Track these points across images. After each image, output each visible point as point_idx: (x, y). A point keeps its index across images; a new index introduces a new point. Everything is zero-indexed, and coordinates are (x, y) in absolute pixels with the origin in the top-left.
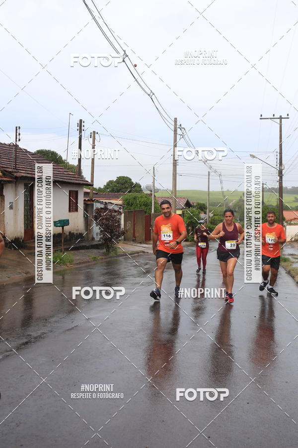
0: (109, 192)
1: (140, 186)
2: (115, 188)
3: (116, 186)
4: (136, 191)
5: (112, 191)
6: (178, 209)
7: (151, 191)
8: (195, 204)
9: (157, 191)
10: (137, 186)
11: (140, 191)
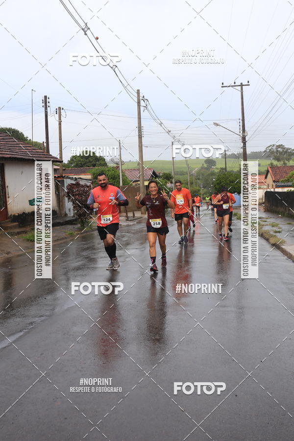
0: (74, 166)
1: (105, 160)
2: (79, 162)
3: (80, 161)
4: (101, 165)
5: (77, 166)
6: (146, 180)
7: (117, 164)
8: (161, 175)
9: (123, 163)
10: (101, 159)
11: (105, 164)
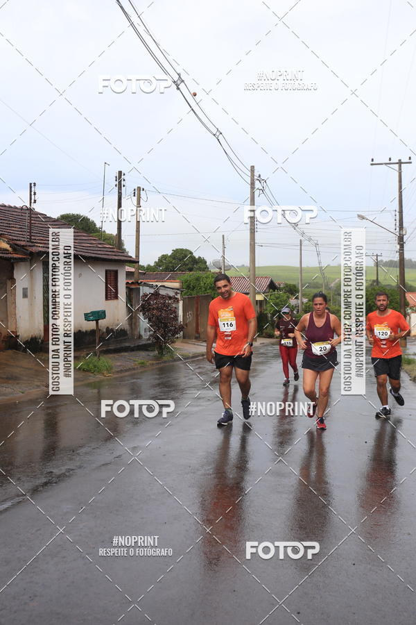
0: (162, 271)
1: (206, 262)
2: (170, 265)
3: (171, 262)
4: (200, 269)
5: (167, 269)
6: (259, 293)
7: (220, 268)
8: (282, 286)
9: (229, 268)
10: (201, 262)
11: (206, 268)
